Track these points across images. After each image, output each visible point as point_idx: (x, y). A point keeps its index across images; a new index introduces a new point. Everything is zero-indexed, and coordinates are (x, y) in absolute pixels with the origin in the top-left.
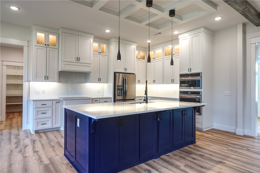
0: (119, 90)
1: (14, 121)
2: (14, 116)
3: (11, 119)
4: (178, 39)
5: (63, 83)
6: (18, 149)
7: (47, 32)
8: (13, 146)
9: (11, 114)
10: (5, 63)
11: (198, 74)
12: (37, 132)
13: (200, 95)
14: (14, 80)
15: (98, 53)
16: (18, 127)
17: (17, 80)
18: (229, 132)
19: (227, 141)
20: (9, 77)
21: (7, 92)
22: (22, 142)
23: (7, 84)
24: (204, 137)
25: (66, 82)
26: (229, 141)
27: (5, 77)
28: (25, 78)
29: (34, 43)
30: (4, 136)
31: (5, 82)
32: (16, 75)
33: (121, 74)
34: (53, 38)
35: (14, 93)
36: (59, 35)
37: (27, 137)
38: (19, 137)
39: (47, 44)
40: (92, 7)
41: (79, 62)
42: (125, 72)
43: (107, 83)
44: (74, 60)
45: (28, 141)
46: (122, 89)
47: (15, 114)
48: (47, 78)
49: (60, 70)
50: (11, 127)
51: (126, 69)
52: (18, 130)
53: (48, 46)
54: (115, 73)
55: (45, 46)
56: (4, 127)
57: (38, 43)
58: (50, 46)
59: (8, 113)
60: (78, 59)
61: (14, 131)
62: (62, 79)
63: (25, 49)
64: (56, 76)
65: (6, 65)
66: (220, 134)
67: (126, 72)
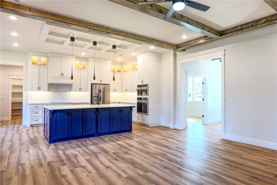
0: (95, 97)
1: (18, 120)
2: (18, 118)
3: (15, 119)
4: (136, 58)
5: (52, 91)
6: (18, 133)
7: (39, 56)
8: (15, 132)
9: (16, 116)
10: (11, 77)
11: (146, 85)
12: (32, 126)
13: (147, 100)
14: (19, 89)
15: (79, 69)
16: (20, 123)
17: (21, 89)
18: (167, 127)
19: (156, 131)
20: (14, 87)
21: (12, 99)
22: (20, 130)
23: (12, 93)
24: (146, 130)
25: (55, 91)
26: (157, 131)
27: (11, 87)
28: (24, 87)
29: (30, 63)
30: (10, 128)
31: (11, 91)
32: (20, 85)
33: (101, 85)
34: (44, 59)
35: (17, 99)
36: (48, 57)
37: (25, 128)
38: (19, 128)
39: (39, 65)
40: (63, 44)
41: (63, 76)
42: (100, 83)
43: (87, 91)
44: (59, 75)
45: (24, 130)
46: (97, 96)
47: (18, 116)
48: (39, 88)
49: (49, 83)
50: (15, 123)
51: (101, 81)
52: (20, 125)
53: (40, 66)
54: (92, 84)
55: (38, 66)
56: (10, 123)
57: (33, 63)
58: (42, 66)
59: (13, 116)
60: (62, 75)
61: (17, 126)
62: (52, 89)
63: (24, 68)
64: (46, 87)
65: (12, 79)
66: (159, 128)
67: (102, 83)
